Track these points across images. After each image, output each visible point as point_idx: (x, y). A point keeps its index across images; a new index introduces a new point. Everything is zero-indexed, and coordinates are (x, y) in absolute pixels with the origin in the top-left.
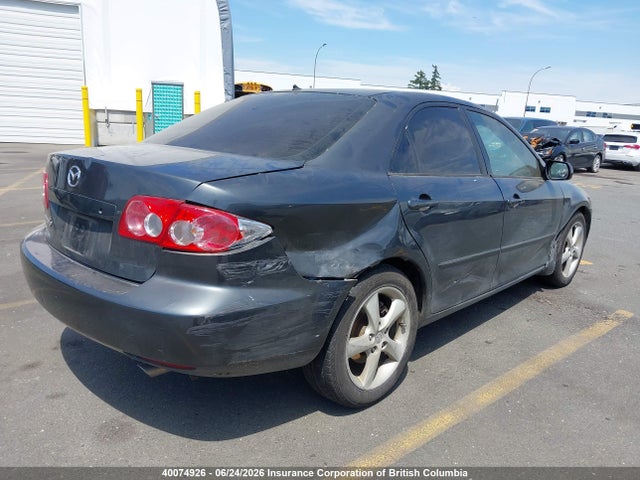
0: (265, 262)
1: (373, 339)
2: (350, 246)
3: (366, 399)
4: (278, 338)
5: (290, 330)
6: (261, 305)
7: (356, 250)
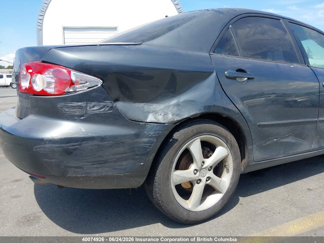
0: (93, 104)
1: (198, 174)
2: (174, 101)
3: (192, 218)
4: (106, 162)
5: (118, 156)
6: (90, 135)
7: (178, 105)
